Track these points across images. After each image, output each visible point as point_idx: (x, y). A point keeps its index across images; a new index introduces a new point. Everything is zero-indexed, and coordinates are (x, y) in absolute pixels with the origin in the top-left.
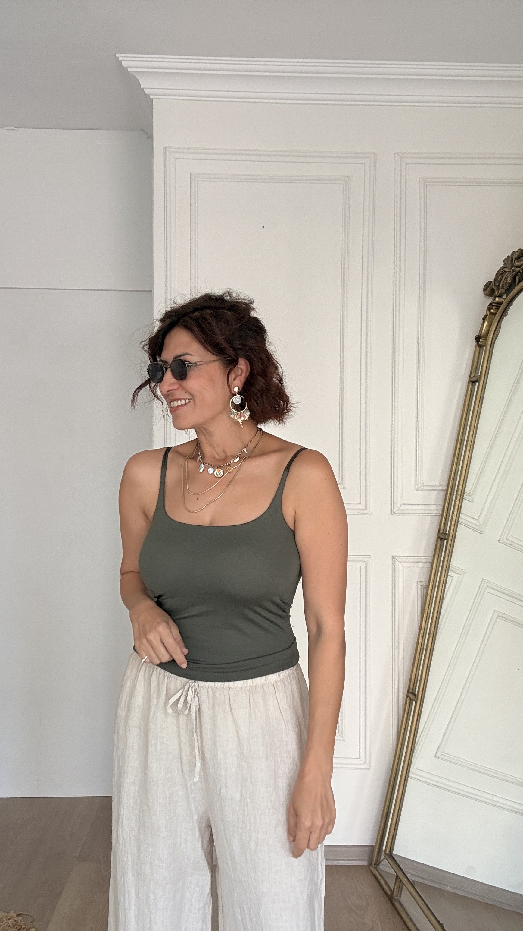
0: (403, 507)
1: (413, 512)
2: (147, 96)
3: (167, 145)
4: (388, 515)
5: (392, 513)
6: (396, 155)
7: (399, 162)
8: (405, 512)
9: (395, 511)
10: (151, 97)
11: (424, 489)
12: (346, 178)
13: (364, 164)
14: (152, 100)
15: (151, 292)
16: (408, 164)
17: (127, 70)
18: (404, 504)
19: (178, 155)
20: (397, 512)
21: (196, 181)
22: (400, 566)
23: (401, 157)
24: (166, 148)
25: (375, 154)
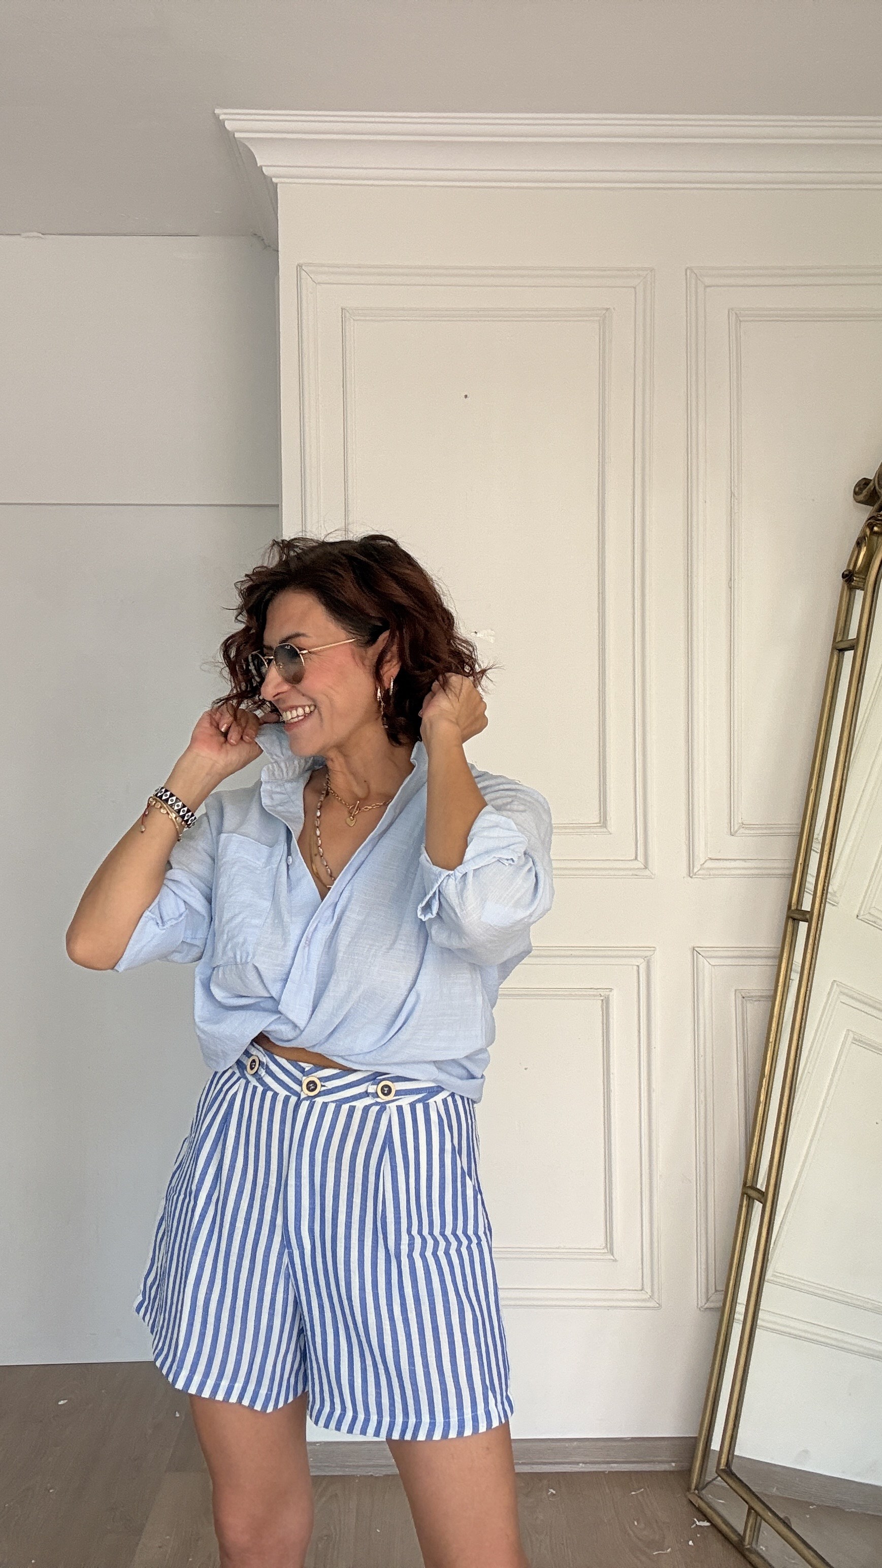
0: (710, 864)
1: (727, 872)
2: (267, 180)
3: (301, 262)
4: (684, 877)
5: (691, 875)
6: (688, 271)
7: (693, 281)
8: (712, 872)
9: (695, 870)
10: (274, 180)
11: (743, 833)
12: (604, 312)
13: (635, 288)
14: (275, 186)
15: (277, 507)
16: (709, 286)
17: (234, 135)
18: (711, 859)
19: (319, 278)
20: (700, 872)
21: (352, 321)
22: (705, 965)
23: (696, 275)
24: (300, 266)
25: (652, 270)
